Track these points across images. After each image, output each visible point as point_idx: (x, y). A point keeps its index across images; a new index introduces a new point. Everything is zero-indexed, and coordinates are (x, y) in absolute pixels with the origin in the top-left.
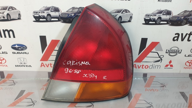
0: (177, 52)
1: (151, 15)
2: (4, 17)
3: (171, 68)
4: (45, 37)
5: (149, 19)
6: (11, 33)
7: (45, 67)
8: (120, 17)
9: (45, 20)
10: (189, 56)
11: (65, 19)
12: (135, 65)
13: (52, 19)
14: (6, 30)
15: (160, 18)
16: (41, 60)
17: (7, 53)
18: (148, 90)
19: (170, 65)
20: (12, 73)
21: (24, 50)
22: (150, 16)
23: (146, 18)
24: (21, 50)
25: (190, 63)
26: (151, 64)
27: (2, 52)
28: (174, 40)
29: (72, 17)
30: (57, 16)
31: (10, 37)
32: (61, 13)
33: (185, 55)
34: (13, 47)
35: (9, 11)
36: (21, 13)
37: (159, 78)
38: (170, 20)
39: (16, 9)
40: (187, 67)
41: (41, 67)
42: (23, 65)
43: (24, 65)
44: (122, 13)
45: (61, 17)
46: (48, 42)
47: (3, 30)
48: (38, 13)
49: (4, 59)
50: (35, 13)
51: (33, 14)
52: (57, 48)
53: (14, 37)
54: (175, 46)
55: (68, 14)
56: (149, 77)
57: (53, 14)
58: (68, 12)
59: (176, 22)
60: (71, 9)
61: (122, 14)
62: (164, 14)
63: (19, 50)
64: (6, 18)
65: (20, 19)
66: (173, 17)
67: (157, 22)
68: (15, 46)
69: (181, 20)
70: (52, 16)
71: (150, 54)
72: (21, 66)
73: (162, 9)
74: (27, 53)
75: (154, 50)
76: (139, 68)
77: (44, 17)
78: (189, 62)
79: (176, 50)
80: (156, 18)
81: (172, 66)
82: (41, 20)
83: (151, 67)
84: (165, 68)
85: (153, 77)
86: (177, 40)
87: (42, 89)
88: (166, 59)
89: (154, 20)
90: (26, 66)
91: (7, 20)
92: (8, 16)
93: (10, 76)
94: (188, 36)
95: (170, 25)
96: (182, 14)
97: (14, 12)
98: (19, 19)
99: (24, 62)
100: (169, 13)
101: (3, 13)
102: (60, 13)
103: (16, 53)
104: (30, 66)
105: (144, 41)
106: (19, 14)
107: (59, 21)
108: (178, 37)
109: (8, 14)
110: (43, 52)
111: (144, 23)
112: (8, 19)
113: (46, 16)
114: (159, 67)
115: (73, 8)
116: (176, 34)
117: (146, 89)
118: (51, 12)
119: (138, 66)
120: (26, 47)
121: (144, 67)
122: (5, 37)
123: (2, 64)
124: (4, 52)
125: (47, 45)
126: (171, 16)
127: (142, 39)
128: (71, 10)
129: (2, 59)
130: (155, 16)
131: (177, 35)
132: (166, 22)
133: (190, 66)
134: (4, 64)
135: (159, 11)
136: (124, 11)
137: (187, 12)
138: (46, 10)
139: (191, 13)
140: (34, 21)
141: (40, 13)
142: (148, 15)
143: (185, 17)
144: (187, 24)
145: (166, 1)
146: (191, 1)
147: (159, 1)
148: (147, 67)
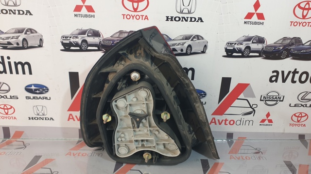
0: (278, 99)
1: (235, 44)
2: (18, 44)
3: (270, 125)
4: (77, 73)
5: (232, 48)
6: (26, 67)
7: (74, 120)
8: (190, 46)
9: (78, 48)
10: (295, 106)
11: (107, 47)
12: (214, 118)
13: (89, 48)
14: (20, 63)
15: (248, 48)
16: (69, 110)
17: (17, 98)
18: (234, 158)
19: (268, 120)
20: (22, 130)
21: (43, 93)
22: (233, 45)
23: (228, 48)
24: (39, 93)
25: (298, 117)
26: (239, 117)
27: (11, 96)
28: (271, 81)
30: (96, 43)
32: (102, 39)
33: (290, 104)
34: (28, 89)
35: (26, 35)
36: (44, 39)
37: (251, 141)
38: (264, 51)
39: (36, 32)
40: (295, 123)
41: (69, 120)
42: (40, 116)
43: (42, 117)
44: (191, 40)
45: (102, 45)
46: (82, 82)
47: (15, 63)
48: (68, 38)
49: (11, 107)
50: (64, 38)
51: (62, 40)
53: (31, 73)
54: (273, 90)
55: (114, 41)
56: (237, 139)
57: (91, 40)
58: (112, 38)
59: (271, 54)
60: (117, 33)
61: (192, 42)
62: (254, 41)
63: (37, 93)
64: (21, 45)
65: (42, 47)
66: (267, 46)
67: (245, 54)
68: (31, 87)
69: (280, 51)
70: (89, 43)
72: (38, 119)
73: (251, 35)
74: (48, 98)
75: (242, 96)
76: (220, 124)
77: (77, 45)
78: (296, 115)
79: (275, 97)
80: (243, 47)
81: (270, 121)
82: (72, 48)
83: (238, 123)
84: (260, 125)
85: (242, 139)
86: (276, 81)
87: (67, 154)
88: (262, 110)
89: (240, 51)
90: (46, 118)
91: (23, 48)
92: (25, 42)
93: (19, 134)
94: (291, 75)
95: (264, 58)
96: (280, 42)
97: (33, 36)
98: (40, 46)
99: (43, 112)
100: (261, 40)
101: (17, 38)
103: (32, 98)
104: (52, 119)
105: (226, 82)
106: (41, 40)
107: (99, 50)
108: (277, 77)
109: (24, 40)
110: (72, 96)
111: (225, 54)
112: (24, 46)
113: (80, 42)
114: (251, 122)
115: (121, 32)
116: (273, 72)
117: (231, 156)
118: (88, 38)
119: (219, 120)
120: (48, 89)
121: (227, 122)
122: (17, 73)
123: (8, 116)
124: (13, 97)
125: (79, 87)
126: (265, 45)
127: (224, 79)
128: (117, 35)
129: (9, 107)
130: (241, 44)
131: (275, 74)
132: (258, 54)
133: (298, 121)
134: (10, 116)
135: (246, 38)
136: (194, 37)
137: (286, 40)
138: (80, 34)
139: (293, 41)
140: (62, 50)
141: (71, 39)
142: (230, 44)
143: (285, 46)
144: (289, 57)
145: (255, 23)
146: (293, 23)
147: (245, 22)
148: (232, 123)
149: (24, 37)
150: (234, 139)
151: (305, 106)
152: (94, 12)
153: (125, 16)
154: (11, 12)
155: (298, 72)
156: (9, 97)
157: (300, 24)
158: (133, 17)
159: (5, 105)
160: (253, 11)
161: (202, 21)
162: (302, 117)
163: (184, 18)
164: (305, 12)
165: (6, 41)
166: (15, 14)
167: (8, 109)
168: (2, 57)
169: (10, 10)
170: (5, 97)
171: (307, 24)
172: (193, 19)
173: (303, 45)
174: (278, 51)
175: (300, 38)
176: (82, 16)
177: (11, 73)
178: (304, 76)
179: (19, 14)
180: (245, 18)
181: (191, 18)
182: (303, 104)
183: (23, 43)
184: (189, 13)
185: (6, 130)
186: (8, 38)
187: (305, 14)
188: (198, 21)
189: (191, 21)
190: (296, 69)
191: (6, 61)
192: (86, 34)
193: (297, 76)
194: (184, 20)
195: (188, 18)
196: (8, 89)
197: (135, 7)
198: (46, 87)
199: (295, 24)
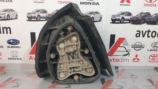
1: (116, 16)
2: (5, 17)
3: (138, 62)
4: (35, 33)
5: (115, 19)
6: (8, 30)
7: (33, 60)
8: (93, 17)
9: (36, 19)
10: (151, 50)
13: (41, 19)
14: (5, 28)
15: (123, 18)
16: (30, 54)
17: (3, 47)
20: (5, 66)
21: (17, 44)
22: (115, 17)
23: (113, 18)
24: (15, 44)
25: (153, 57)
26: (121, 57)
28: (137, 36)
30: (45, 17)
31: (7, 33)
32: (48, 14)
33: (148, 50)
38: (131, 20)
39: (14, 11)
41: (30, 60)
43: (15, 58)
45: (48, 17)
47: (3, 27)
48: (31, 14)
50: (29, 14)
51: (27, 15)
53: (10, 33)
54: (138, 41)
58: (53, 14)
59: (136, 21)
60: (55, 11)
61: (94, 15)
62: (126, 15)
63: (13, 44)
65: (17, 19)
66: (133, 17)
67: (122, 21)
68: (11, 41)
69: (140, 20)
70: (41, 17)
71: (119, 49)
72: (13, 59)
73: (124, 11)
74: (19, 47)
75: (121, 45)
78: (152, 56)
79: (139, 45)
80: (120, 18)
81: (138, 59)
82: (32, 19)
83: (121, 61)
84: (133, 61)
88: (133, 53)
89: (119, 20)
90: (17, 58)
91: (7, 20)
92: (8, 17)
93: (3, 68)
95: (132, 24)
96: (139, 15)
97: (13, 13)
98: (16, 18)
99: (16, 55)
100: (129, 14)
101: (5, 14)
103: (11, 47)
104: (21, 59)
105: (113, 37)
106: (17, 15)
107: (45, 20)
108: (139, 34)
110: (32, 46)
111: (111, 22)
113: (36, 16)
114: (128, 60)
115: (57, 10)
116: (137, 31)
118: (41, 14)
120: (19, 42)
121: (115, 60)
122: (4, 33)
126: (132, 17)
127: (111, 35)
130: (119, 16)
131: (138, 32)
132: (128, 22)
133: (153, 59)
135: (122, 13)
136: (95, 13)
137: (143, 14)
138: (37, 12)
139: (146, 14)
140: (27, 21)
141: (32, 14)
142: (113, 16)
143: (142, 17)
144: (145, 23)
145: (126, 5)
146: (145, 5)
147: (121, 5)
148: (118, 60)
149: (8, 14)
150: (119, 69)
151: (156, 50)
152: (44, 0)
153: (59, 2)
154: (2, 1)
155: (150, 31)
158: (63, 3)
161: (98, 4)
162: (155, 57)
166: (4, 1)
171: (153, 5)
172: (94, 3)
173: (152, 16)
174: (139, 20)
175: (150, 13)
178: (154, 34)
180: (121, 2)
181: (93, 3)
182: (155, 49)
187: (151, 0)
188: (96, 4)
190: (149, 30)
192: (40, 12)
193: (150, 34)
198: (18, 41)
199: (147, 5)
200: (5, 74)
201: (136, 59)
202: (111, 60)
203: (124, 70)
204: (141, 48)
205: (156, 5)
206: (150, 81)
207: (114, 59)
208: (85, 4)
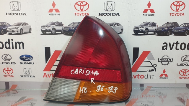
1: (139, 27)
2: (18, 32)
3: (166, 78)
4: (49, 48)
5: (138, 30)
6: (21, 44)
7: (47, 77)
9: (50, 33)
10: (181, 65)
11: (67, 32)
13: (57, 33)
14: (18, 42)
15: (147, 29)
16: (44, 70)
17: (15, 64)
20: (16, 84)
21: (30, 60)
22: (138, 28)
23: (135, 30)
24: (28, 60)
25: (184, 72)
26: (146, 73)
27: (11, 63)
28: (163, 49)
29: (73, 30)
30: (61, 30)
33: (177, 64)
34: (21, 58)
35: (22, 26)
36: (32, 28)
38: (156, 31)
39: (28, 24)
40: (182, 76)
41: (44, 77)
43: (28, 75)
45: (64, 30)
46: (52, 53)
47: (15, 42)
48: (45, 27)
49: (11, 69)
50: (43, 28)
51: (41, 29)
52: (59, 58)
53: (23, 48)
54: (165, 55)
55: (70, 28)
56: (146, 87)
57: (57, 28)
58: (70, 26)
59: (161, 32)
60: (72, 23)
61: (114, 27)
62: (150, 25)
63: (26, 60)
64: (19, 32)
65: (30, 33)
67: (145, 33)
68: (23, 56)
69: (166, 30)
70: (56, 30)
71: (144, 64)
72: (26, 77)
73: (148, 22)
74: (33, 63)
75: (146, 59)
76: (135, 78)
77: (50, 31)
78: (182, 71)
79: (167, 59)
80: (144, 29)
81: (166, 75)
82: (47, 33)
83: (146, 77)
84: (160, 78)
86: (166, 49)
88: (160, 68)
89: (142, 31)
90: (30, 76)
92: (22, 31)
94: (175, 45)
95: (157, 35)
96: (165, 25)
97: (26, 27)
98: (30, 32)
99: (29, 72)
100: (154, 25)
101: (18, 28)
102: (63, 27)
103: (23, 63)
104: (34, 76)
106: (30, 29)
107: (62, 34)
108: (166, 46)
109: (21, 29)
110: (46, 62)
111: (134, 34)
112: (21, 33)
113: (51, 29)
114: (154, 76)
115: (74, 23)
116: (164, 43)
120: (32, 58)
121: (139, 77)
122: (16, 48)
123: (9, 75)
124: (13, 63)
126: (157, 27)
127: (134, 49)
128: (72, 25)
129: (10, 69)
130: (143, 27)
132: (153, 33)
133: (184, 75)
134: (10, 75)
135: (145, 24)
136: (115, 24)
137: (169, 24)
138: (52, 25)
139: (173, 24)
140: (41, 34)
141: (47, 28)
142: (136, 27)
143: (168, 28)
144: (172, 34)
145: (150, 15)
146: (171, 14)
147: (144, 15)
148: (143, 77)
149: (21, 28)
150: (144, 87)
151: (186, 65)
152: (59, 12)
153: (76, 14)
154: (16, 14)
155: (179, 43)
156: (10, 63)
157: (176, 14)
158: (81, 14)
159: (8, 68)
160: (147, 8)
161: (119, 15)
162: (186, 72)
163: (109, 13)
164: (178, 7)
165: (11, 30)
166: (17, 15)
167: (9, 71)
168: (9, 40)
169: (15, 13)
170: (8, 63)
171: (180, 14)
172: (114, 14)
173: (179, 26)
174: (165, 31)
175: (177, 23)
176: (53, 15)
177: (13, 48)
178: (183, 46)
179: (20, 15)
180: (144, 12)
181: (113, 14)
182: (185, 63)
183: (20, 31)
184: (112, 10)
185: (7, 84)
186: (13, 28)
187: (177, 9)
188: (117, 15)
189: (113, 15)
190: (177, 42)
191: (11, 41)
192: (55, 25)
193: (179, 46)
194: (109, 15)
195: (111, 13)
196: (10, 58)
197: (82, 9)
198: (32, 57)
199: (173, 14)
200: (18, 93)
201: (164, 75)
202: (135, 76)
203: (150, 87)
204: (169, 62)
205: (183, 13)
206: (182, 100)
207: (138, 75)
208: (104, 15)
